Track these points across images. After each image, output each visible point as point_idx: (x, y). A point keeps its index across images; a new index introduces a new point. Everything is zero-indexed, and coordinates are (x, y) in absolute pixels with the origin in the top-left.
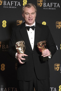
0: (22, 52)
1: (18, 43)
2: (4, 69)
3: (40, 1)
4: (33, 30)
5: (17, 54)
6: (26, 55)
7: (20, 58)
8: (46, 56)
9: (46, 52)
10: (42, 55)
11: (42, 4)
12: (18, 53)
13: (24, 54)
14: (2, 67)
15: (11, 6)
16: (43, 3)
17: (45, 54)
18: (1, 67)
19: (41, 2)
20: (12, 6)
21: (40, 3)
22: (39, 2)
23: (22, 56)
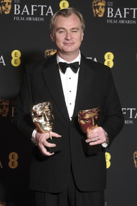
0: (48, 129)
1: (37, 108)
2: (16, 164)
3: (99, 4)
4: (75, 72)
5: (35, 132)
6: (57, 135)
7: (43, 144)
8: (96, 143)
9: (96, 135)
10: (87, 141)
11: (103, 10)
12: (39, 131)
13: (51, 132)
14: (11, 160)
15: (30, 16)
16: (106, 7)
17: (93, 140)
18: (9, 160)
19: (102, 7)
20: (34, 16)
21: (100, 8)
22: (98, 7)
23: (48, 137)
